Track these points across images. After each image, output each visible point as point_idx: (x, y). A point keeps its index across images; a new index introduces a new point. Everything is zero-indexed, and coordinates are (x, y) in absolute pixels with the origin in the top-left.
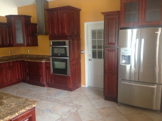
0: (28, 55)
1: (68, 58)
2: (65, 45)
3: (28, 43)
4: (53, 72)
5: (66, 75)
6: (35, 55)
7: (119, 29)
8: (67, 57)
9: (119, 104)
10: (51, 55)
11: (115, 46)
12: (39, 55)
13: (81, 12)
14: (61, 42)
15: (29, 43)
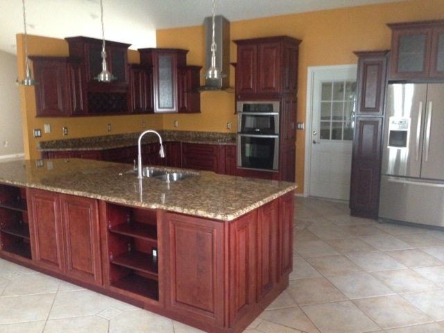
0: (174, 131)
1: (277, 137)
2: (271, 110)
3: (184, 107)
4: (241, 165)
5: (270, 171)
6: (192, 132)
7: (387, 83)
8: (274, 134)
9: (381, 221)
10: (240, 131)
11: (378, 113)
12: (203, 133)
13: (301, 46)
14: (264, 105)
15: (186, 106)
